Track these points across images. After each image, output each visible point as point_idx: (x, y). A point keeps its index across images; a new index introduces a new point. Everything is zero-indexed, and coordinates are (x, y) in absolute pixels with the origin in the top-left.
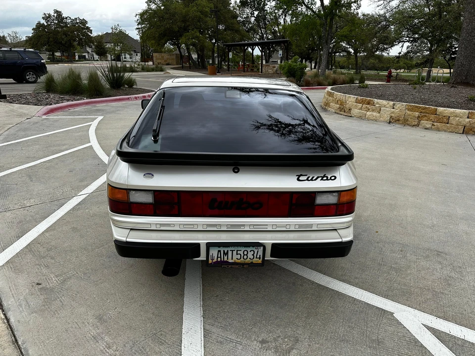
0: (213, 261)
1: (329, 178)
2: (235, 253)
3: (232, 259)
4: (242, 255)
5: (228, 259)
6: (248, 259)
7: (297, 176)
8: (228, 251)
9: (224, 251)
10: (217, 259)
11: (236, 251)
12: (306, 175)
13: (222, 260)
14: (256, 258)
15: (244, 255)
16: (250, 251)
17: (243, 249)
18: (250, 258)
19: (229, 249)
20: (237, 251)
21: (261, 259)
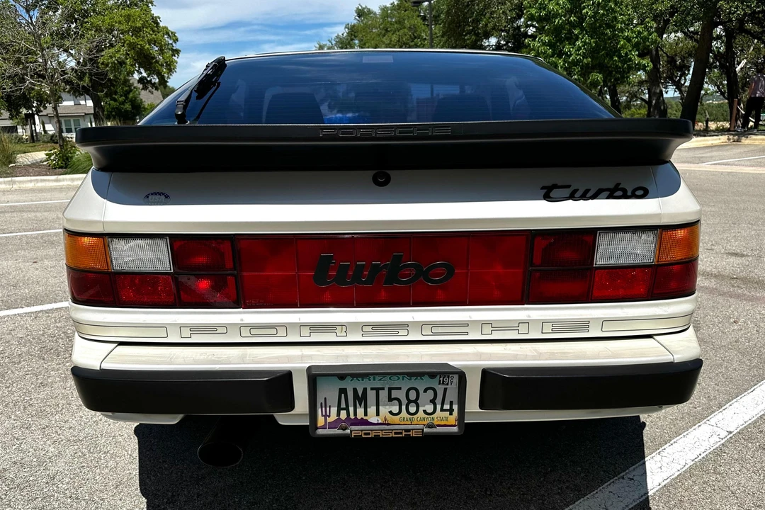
0: (329, 420)
1: (629, 194)
2: (384, 395)
3: (378, 414)
4: (404, 402)
5: (366, 414)
6: (421, 414)
7: (543, 188)
8: (365, 390)
9: (355, 391)
10: (338, 414)
11: (386, 390)
12: (568, 187)
13: (352, 416)
14: (442, 410)
15: (409, 401)
16: (425, 391)
17: (405, 384)
18: (425, 412)
19: (368, 384)
20: (390, 389)
21: (455, 413)
